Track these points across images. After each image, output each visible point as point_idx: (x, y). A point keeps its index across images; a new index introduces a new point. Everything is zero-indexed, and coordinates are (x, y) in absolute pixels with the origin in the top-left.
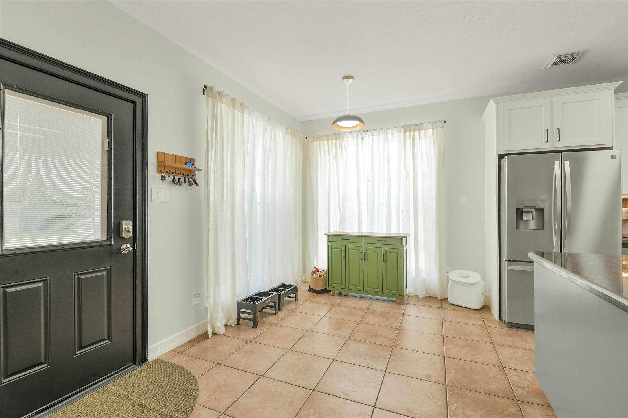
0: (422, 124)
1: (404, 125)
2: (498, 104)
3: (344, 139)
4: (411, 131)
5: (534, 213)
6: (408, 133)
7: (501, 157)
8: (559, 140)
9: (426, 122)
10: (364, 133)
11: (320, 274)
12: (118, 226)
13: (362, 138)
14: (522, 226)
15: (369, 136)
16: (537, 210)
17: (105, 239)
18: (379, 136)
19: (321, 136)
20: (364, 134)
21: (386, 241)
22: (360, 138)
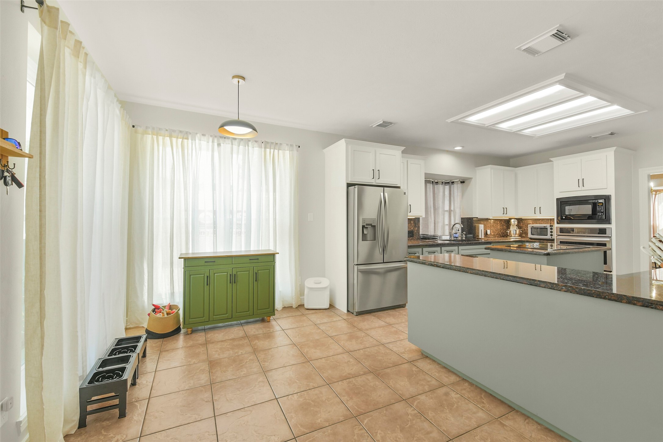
0: (281, 144)
1: (265, 141)
2: (347, 144)
3: (195, 140)
4: (271, 148)
5: (369, 229)
6: (268, 150)
7: (349, 185)
8: (379, 179)
9: (285, 144)
11: (166, 311)
15: (226, 144)
16: (372, 226)
18: (239, 146)
19: (160, 129)
20: (221, 141)
21: (258, 259)
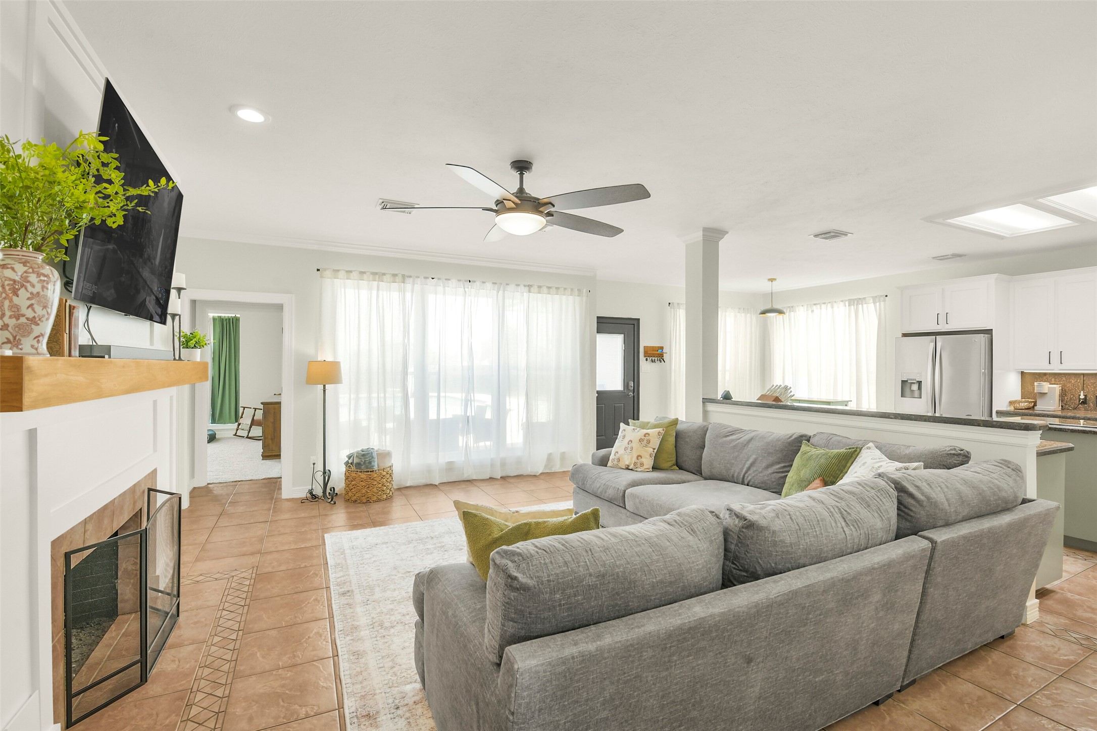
0: (864, 298)
6: (860, 306)
8: (948, 323)
9: (869, 297)
10: (814, 307)
12: (628, 384)
13: (812, 311)
16: (918, 382)
17: (623, 389)
22: (810, 311)
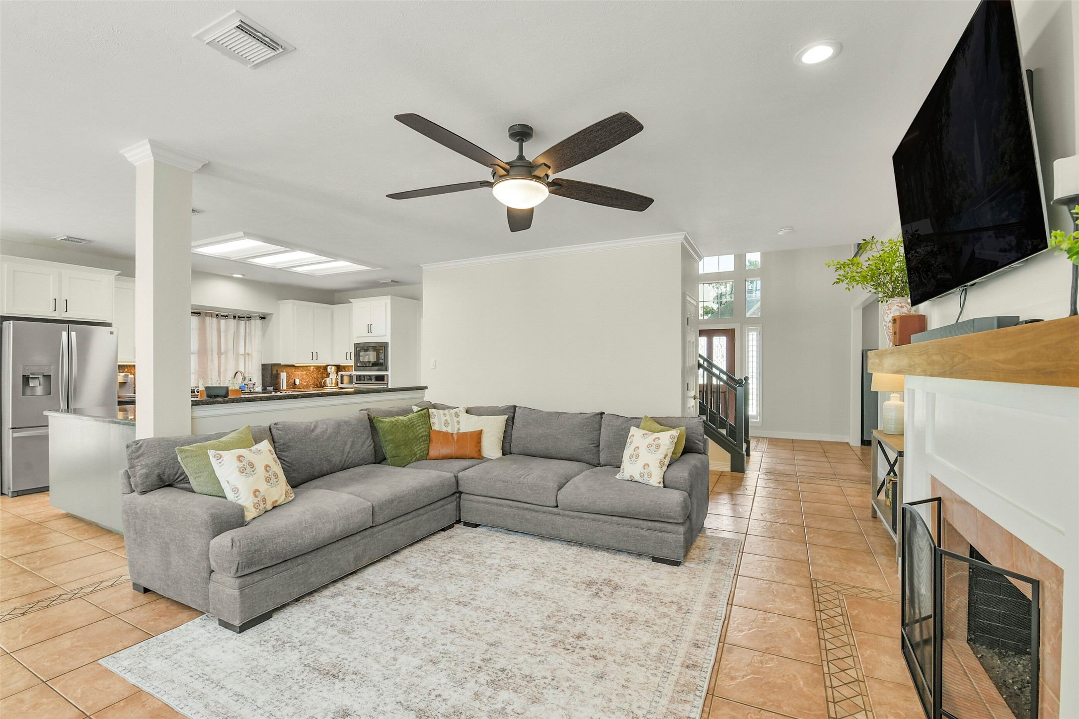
5: (41, 379)
8: (67, 311)
14: (28, 392)
16: (44, 376)
